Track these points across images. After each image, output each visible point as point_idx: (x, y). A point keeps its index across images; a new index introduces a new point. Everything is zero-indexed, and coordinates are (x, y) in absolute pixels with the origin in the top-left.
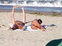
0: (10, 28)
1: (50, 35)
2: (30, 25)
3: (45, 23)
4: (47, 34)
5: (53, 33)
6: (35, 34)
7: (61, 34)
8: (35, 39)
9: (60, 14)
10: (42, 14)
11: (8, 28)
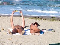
0: (10, 32)
1: (49, 39)
2: (29, 29)
3: (44, 27)
4: (45, 38)
5: (51, 37)
6: (34, 38)
7: (59, 38)
8: (34, 43)
9: (58, 19)
10: (41, 19)
11: (8, 32)
